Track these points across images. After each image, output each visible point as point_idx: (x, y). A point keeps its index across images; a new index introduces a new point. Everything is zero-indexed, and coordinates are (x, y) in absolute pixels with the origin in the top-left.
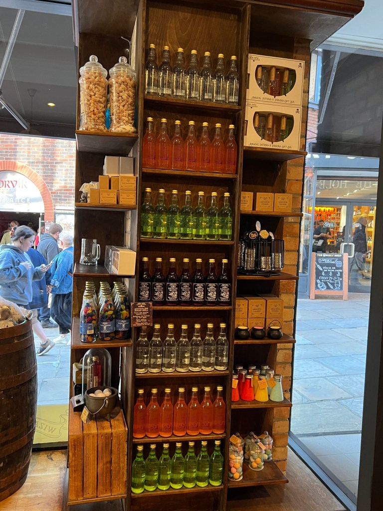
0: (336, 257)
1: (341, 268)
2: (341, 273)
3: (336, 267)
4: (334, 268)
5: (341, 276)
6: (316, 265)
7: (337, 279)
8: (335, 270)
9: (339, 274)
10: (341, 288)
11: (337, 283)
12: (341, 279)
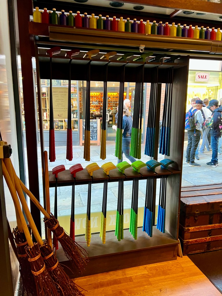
0: (94, 122)
1: (96, 128)
2: (97, 131)
3: (93, 127)
4: (93, 128)
5: (96, 132)
6: (83, 126)
7: (94, 134)
8: (93, 129)
9: (95, 131)
10: (96, 139)
11: (94, 136)
12: (96, 134)
